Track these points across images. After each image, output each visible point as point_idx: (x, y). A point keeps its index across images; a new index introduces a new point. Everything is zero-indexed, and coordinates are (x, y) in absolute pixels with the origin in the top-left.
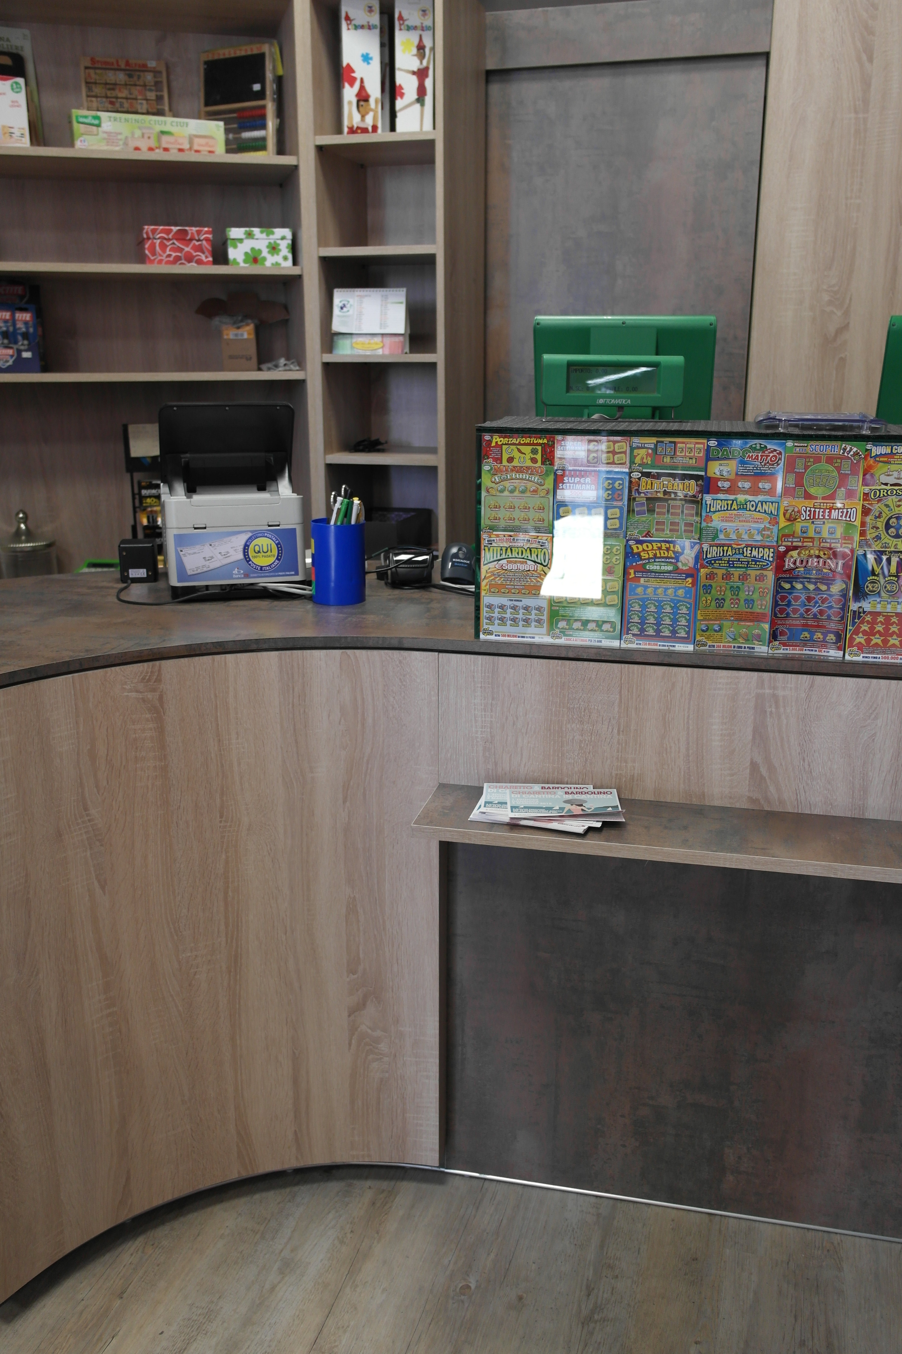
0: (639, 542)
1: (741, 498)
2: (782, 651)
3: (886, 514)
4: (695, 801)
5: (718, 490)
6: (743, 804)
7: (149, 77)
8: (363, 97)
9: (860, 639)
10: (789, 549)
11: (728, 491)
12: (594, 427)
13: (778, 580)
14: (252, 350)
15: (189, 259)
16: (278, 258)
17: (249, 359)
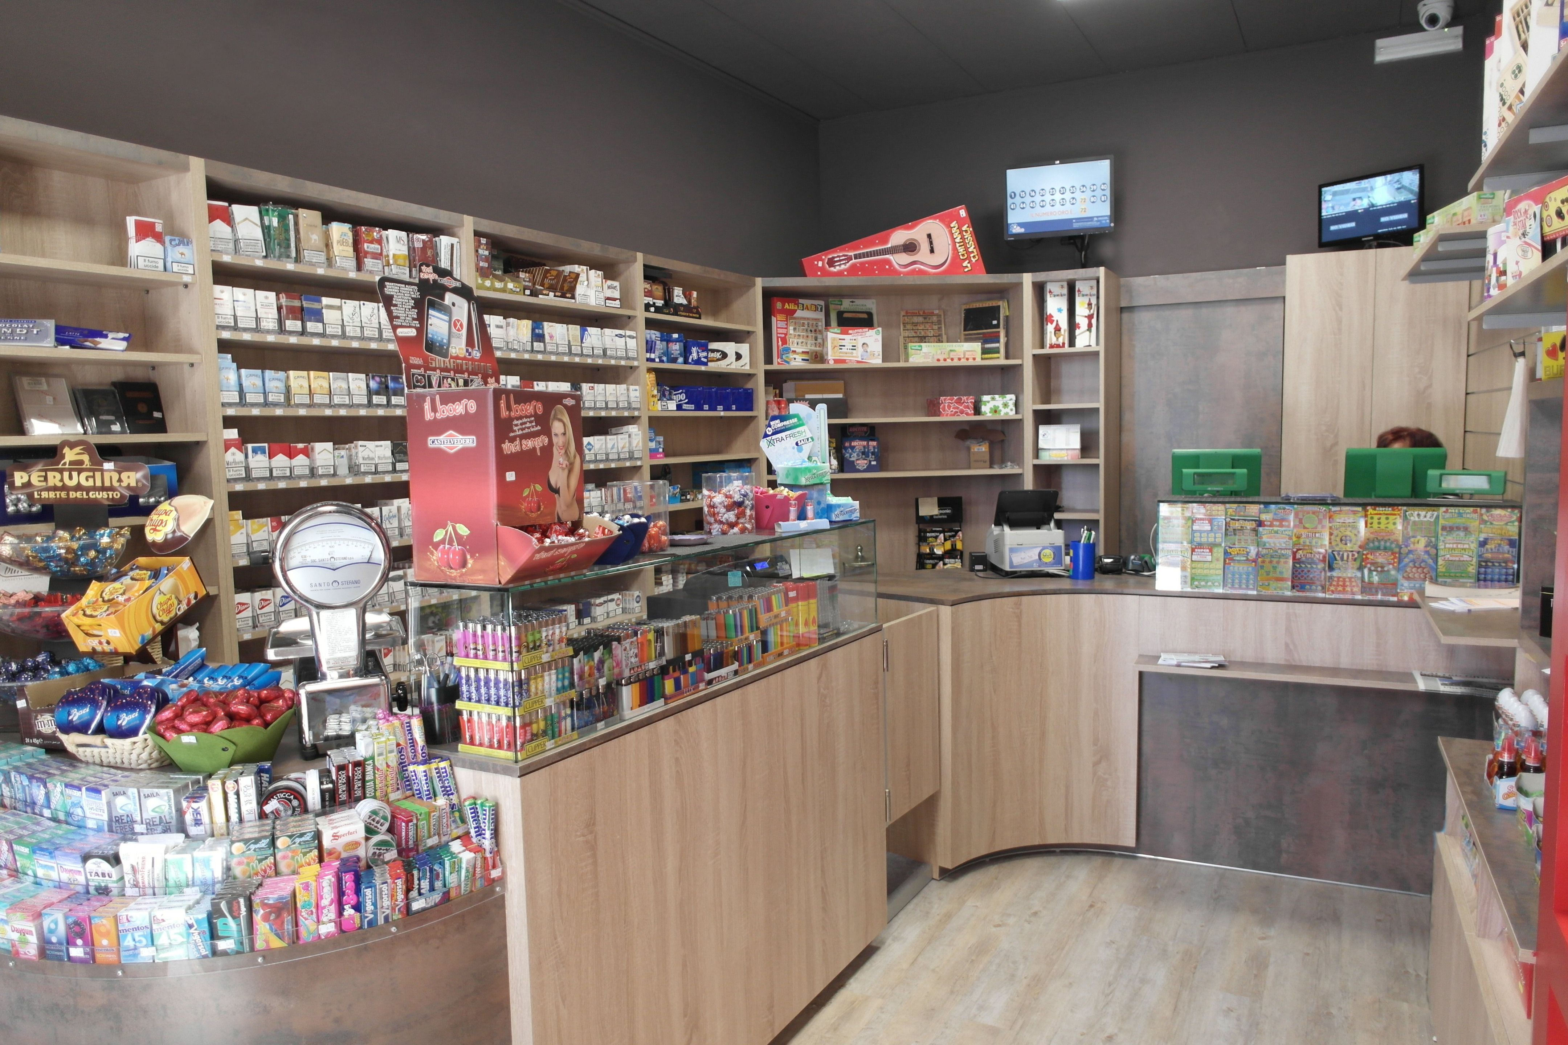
0: (1230, 548)
1: (1276, 529)
2: (1298, 594)
3: (1340, 535)
4: (1260, 661)
5: (1264, 526)
6: (1282, 662)
7: (935, 319)
8: (1058, 329)
9: (1332, 588)
10: (1298, 550)
11: (1270, 526)
12: (1204, 500)
13: (1294, 563)
14: (987, 457)
15: (962, 412)
16: (1007, 410)
17: (985, 462)
